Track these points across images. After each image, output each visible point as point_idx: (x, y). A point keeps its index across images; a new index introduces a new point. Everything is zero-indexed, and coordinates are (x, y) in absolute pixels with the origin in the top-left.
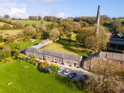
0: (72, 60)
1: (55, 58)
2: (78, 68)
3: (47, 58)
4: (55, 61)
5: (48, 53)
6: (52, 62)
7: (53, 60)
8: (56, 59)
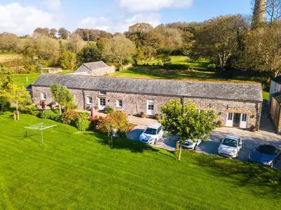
0: (225, 103)
1: (148, 102)
2: (252, 129)
3: (118, 103)
4: (149, 112)
5: (120, 86)
6: (140, 116)
7: (139, 111)
8: (151, 107)
